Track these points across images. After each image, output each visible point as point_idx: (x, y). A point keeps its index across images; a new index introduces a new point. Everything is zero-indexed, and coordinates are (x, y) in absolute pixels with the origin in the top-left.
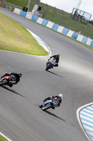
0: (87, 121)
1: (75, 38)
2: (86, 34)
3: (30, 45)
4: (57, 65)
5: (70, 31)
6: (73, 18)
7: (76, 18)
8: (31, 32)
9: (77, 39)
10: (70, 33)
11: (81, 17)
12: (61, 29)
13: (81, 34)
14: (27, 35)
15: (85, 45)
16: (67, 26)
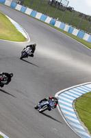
0: (65, 105)
1: (53, 24)
2: (64, 21)
3: (8, 31)
4: (32, 56)
5: (48, 17)
6: (51, 5)
7: (53, 5)
8: (10, 19)
9: (55, 25)
10: (48, 20)
11: (59, 4)
12: (39, 15)
13: (59, 20)
14: (6, 22)
15: (63, 31)
16: (45, 13)
